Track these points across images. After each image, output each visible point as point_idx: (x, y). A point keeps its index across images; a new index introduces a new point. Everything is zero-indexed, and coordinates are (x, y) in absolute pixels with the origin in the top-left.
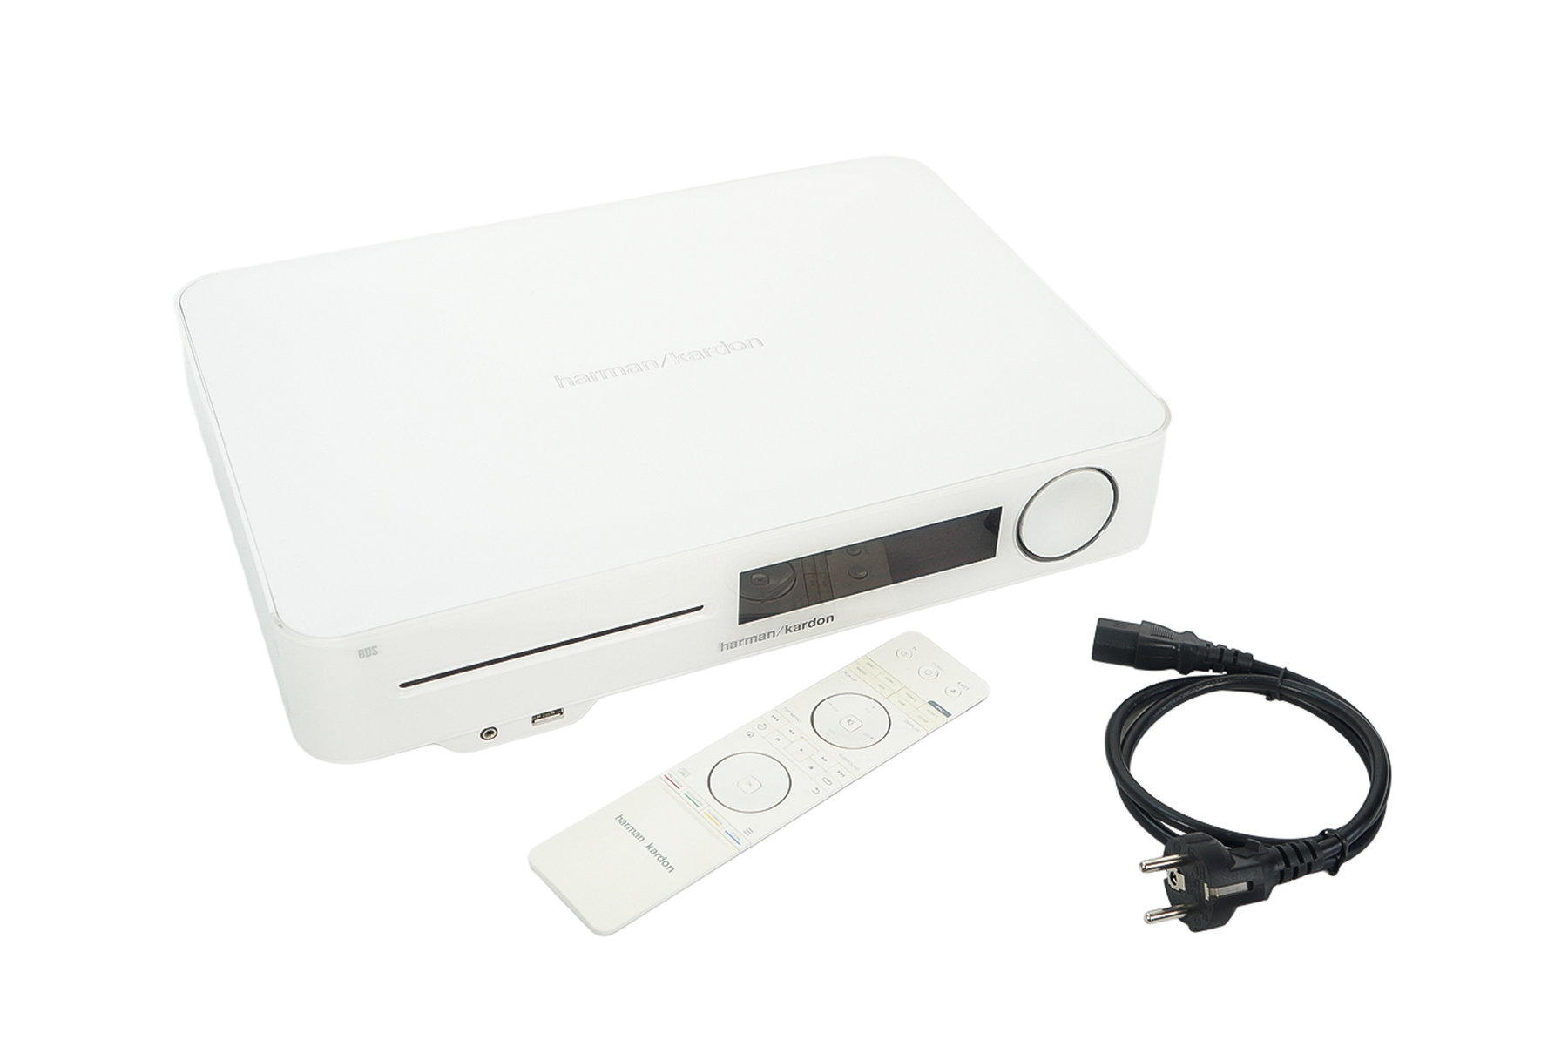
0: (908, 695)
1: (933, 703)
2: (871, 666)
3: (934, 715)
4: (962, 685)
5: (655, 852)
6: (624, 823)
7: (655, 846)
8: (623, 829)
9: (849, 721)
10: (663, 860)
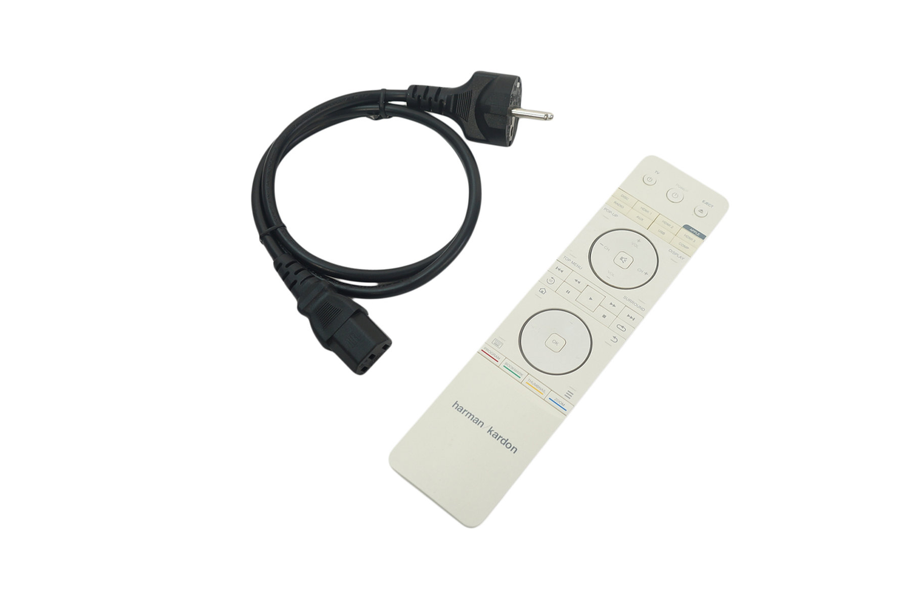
0: (665, 222)
1: (687, 227)
2: (626, 198)
3: (692, 239)
4: (707, 203)
5: (496, 436)
6: (461, 409)
7: (495, 430)
8: (462, 417)
9: (621, 259)
10: (506, 443)
